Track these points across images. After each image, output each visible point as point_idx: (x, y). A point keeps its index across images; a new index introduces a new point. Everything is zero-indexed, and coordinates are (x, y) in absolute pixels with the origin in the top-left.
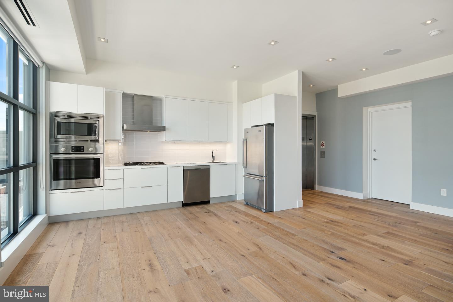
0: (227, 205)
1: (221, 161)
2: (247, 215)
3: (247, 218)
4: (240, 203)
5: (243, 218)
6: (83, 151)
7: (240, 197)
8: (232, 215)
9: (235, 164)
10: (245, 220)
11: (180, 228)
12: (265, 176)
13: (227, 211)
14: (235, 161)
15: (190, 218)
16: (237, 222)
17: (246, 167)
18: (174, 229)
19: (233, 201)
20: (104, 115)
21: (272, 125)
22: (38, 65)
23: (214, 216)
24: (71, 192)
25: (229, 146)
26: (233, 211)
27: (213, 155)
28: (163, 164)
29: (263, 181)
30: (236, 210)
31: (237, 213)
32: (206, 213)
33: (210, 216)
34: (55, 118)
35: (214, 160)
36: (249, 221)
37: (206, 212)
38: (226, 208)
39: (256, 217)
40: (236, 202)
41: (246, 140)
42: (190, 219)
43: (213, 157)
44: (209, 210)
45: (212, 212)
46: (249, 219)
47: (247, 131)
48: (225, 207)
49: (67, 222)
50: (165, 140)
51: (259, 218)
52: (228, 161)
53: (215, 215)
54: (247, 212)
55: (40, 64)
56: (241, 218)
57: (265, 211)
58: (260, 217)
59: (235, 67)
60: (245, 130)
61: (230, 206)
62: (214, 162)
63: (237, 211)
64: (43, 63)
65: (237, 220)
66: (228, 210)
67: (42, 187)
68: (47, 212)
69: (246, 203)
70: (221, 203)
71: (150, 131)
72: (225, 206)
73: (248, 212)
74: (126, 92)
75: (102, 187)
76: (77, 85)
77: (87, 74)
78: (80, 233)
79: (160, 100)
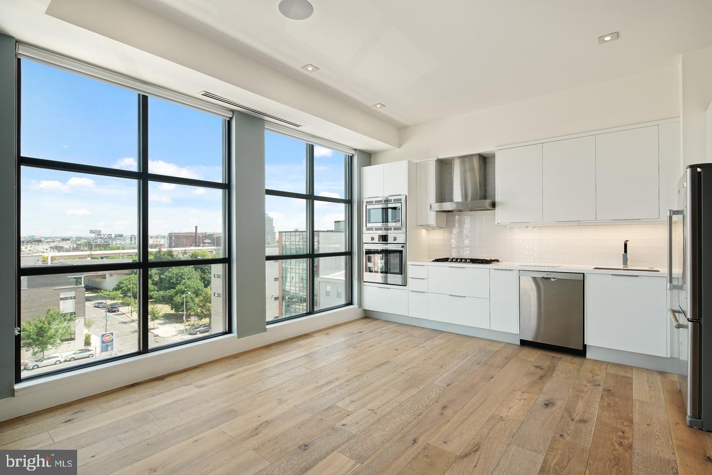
6: (388, 241)
15: (489, 363)
20: (407, 195)
22: (352, 154)
24: (379, 287)
33: (531, 373)
34: (366, 206)
49: (377, 320)
50: (497, 223)
55: (353, 152)
64: (355, 150)
68: (360, 304)
74: (441, 157)
75: (405, 286)
76: (383, 165)
77: (400, 148)
78: (361, 332)
79: (493, 156)
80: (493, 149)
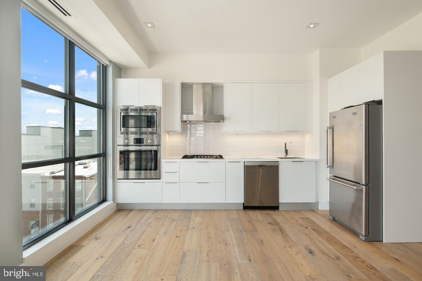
0: (303, 216)
1: (297, 157)
2: (331, 240)
3: (330, 247)
4: (323, 215)
5: (324, 245)
6: (143, 143)
7: (324, 205)
8: (307, 235)
9: (316, 161)
10: (326, 251)
11: (226, 244)
12: (364, 183)
13: (300, 227)
14: (317, 157)
15: (246, 229)
16: (311, 252)
17: (332, 166)
18: (219, 243)
19: (313, 211)
20: (161, 106)
21: (380, 102)
22: (107, 65)
23: (279, 232)
24: (134, 183)
25: (308, 138)
26: (310, 229)
27: (286, 149)
28: (221, 157)
29: (362, 190)
30: (314, 228)
31: (314, 233)
32: (269, 225)
33: (274, 230)
34: (121, 112)
35: (287, 154)
36: (333, 254)
37: (270, 223)
38: (300, 222)
39: (347, 248)
40: (317, 214)
41: (332, 128)
42: (245, 231)
43: (286, 151)
44: (275, 221)
45: (278, 224)
46: (333, 250)
47: (333, 116)
48: (299, 219)
49: (131, 210)
50: (224, 131)
51: (352, 252)
52: (308, 156)
53: (281, 230)
54: (332, 234)
55: (108, 63)
56: (320, 245)
57: (365, 239)
58: (355, 250)
59: (312, 26)
60: (331, 114)
61: (307, 219)
62: (288, 157)
63: (316, 229)
64: (110, 62)
65: (313, 248)
66: (302, 226)
67: (110, 176)
68: (114, 199)
69: (331, 218)
70: (295, 211)
71: (214, 122)
72: (300, 217)
73: (334, 235)
74: (185, 81)
75: (159, 179)
76: (138, 79)
77: (149, 69)
78: (130, 227)
79: (221, 87)
80: (223, 82)
